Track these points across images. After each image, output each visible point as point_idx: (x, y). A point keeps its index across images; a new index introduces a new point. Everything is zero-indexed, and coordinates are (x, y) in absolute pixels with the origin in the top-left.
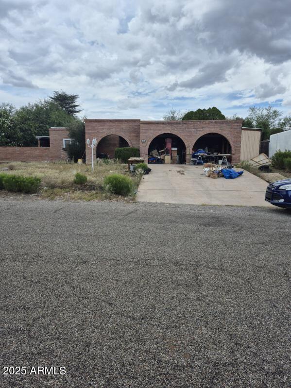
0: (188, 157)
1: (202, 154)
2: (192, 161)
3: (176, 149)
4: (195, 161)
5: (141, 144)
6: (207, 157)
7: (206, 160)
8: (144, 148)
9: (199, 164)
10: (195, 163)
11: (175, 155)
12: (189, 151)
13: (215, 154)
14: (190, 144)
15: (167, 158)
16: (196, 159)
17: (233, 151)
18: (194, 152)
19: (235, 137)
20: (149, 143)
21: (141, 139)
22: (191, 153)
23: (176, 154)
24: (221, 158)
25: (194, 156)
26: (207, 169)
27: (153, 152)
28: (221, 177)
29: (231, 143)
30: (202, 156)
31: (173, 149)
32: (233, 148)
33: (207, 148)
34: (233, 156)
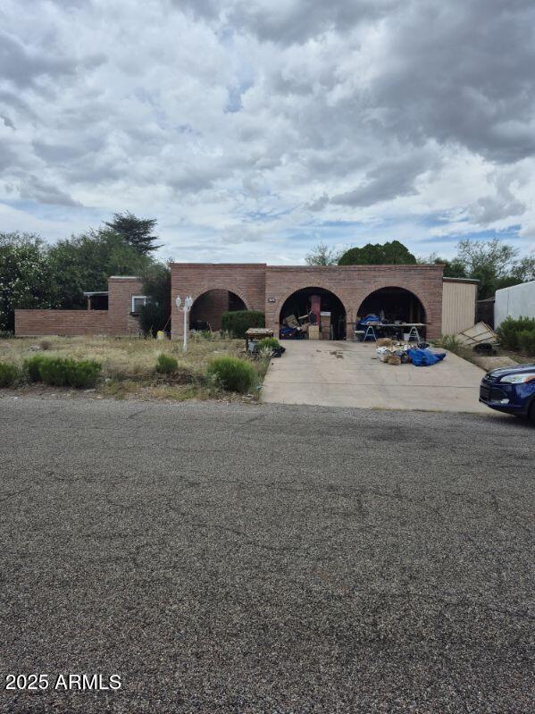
0: (349, 328)
1: (373, 323)
2: (357, 334)
3: (329, 314)
4: (362, 335)
5: (267, 304)
6: (383, 329)
7: (380, 333)
8: (273, 313)
9: (369, 340)
10: (362, 339)
11: (327, 324)
12: (352, 317)
13: (397, 323)
14: (352, 304)
15: (313, 330)
16: (363, 332)
17: (429, 319)
18: (359, 319)
19: (431, 294)
20: (281, 304)
21: (267, 297)
22: (354, 321)
23: (329, 322)
24: (407, 330)
25: (359, 327)
26: (382, 349)
27: (288, 319)
28: (406, 363)
29: (425, 305)
30: (374, 327)
31: (323, 314)
32: (428, 313)
33: (383, 312)
34: (429, 328)
